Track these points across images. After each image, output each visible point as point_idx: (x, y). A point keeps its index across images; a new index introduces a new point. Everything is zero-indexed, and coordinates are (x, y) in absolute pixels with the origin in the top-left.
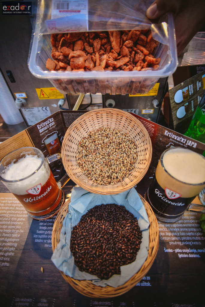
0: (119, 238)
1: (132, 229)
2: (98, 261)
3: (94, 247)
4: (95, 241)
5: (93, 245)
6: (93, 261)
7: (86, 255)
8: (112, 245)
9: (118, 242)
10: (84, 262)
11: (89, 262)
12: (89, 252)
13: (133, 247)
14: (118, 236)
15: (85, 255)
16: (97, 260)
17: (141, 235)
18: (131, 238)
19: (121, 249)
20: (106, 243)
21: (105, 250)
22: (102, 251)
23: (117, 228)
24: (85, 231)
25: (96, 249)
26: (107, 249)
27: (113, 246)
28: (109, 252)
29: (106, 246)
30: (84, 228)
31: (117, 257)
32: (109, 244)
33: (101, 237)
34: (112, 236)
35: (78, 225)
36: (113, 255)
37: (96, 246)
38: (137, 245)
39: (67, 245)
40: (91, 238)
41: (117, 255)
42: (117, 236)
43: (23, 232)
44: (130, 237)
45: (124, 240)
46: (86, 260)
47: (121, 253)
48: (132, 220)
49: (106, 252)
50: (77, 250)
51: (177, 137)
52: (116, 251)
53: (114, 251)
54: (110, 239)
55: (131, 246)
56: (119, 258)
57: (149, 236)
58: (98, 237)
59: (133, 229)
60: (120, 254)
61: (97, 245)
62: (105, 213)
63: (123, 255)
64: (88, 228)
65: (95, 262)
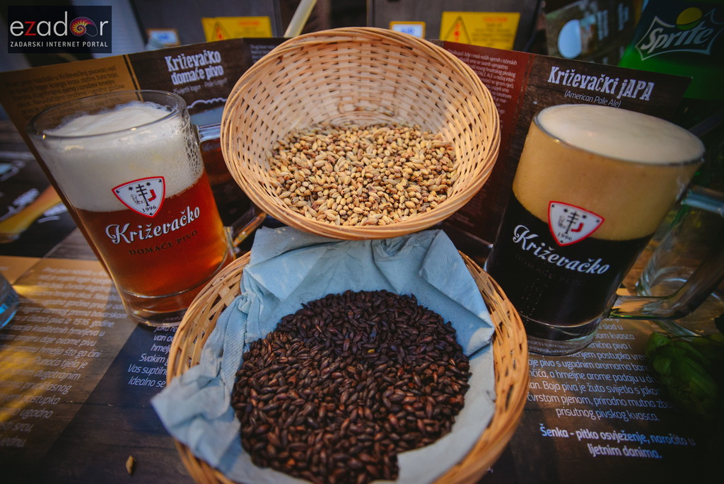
0: (396, 374)
1: (437, 351)
2: (319, 437)
3: (311, 397)
4: (315, 379)
5: (308, 391)
6: (304, 438)
7: (283, 414)
8: (372, 392)
9: (391, 384)
10: (272, 436)
11: (290, 438)
12: (292, 407)
13: (441, 398)
14: (394, 369)
15: (277, 416)
16: (317, 435)
17: (467, 368)
18: (435, 376)
19: (400, 403)
20: (353, 385)
21: (346, 406)
22: (337, 407)
23: (388, 348)
24: (289, 352)
25: (316, 401)
26: (354, 403)
27: (374, 396)
28: (360, 412)
29: (350, 395)
30: (284, 343)
31: (387, 425)
32: (362, 390)
33: (337, 369)
34: (373, 369)
35: (266, 338)
36: (375, 420)
37: (317, 394)
38: (455, 394)
39: (221, 384)
40: (304, 372)
41: (389, 420)
42: (388, 367)
43: (97, 356)
44: (430, 372)
45: (411, 379)
46: (281, 430)
47: (400, 414)
48: (437, 328)
49: (351, 412)
50: (254, 402)
51: (588, 78)
52: (383, 409)
53: (378, 410)
54: (367, 376)
55: (434, 398)
56: (394, 429)
57: (495, 364)
58: (328, 369)
59: (440, 350)
60: (399, 419)
61: (323, 389)
62: (353, 311)
63: (408, 421)
64: (295, 345)
65: (311, 439)
